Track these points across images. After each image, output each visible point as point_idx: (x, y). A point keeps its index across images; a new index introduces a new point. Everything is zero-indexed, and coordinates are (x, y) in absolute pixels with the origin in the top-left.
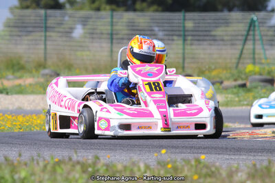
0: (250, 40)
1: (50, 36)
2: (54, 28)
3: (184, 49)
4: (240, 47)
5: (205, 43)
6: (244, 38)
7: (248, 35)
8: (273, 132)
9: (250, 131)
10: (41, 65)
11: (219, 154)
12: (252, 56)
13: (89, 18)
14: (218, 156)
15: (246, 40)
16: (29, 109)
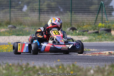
0: (101, 12)
1: (12, 10)
2: (15, 6)
3: (71, 16)
4: (96, 15)
5: (80, 13)
6: (98, 11)
7: (100, 10)
8: (109, 53)
9: (99, 52)
10: (8, 23)
11: (84, 62)
12: (101, 19)
13: (30, 2)
14: (84, 63)
15: (99, 12)
16: (2, 42)
